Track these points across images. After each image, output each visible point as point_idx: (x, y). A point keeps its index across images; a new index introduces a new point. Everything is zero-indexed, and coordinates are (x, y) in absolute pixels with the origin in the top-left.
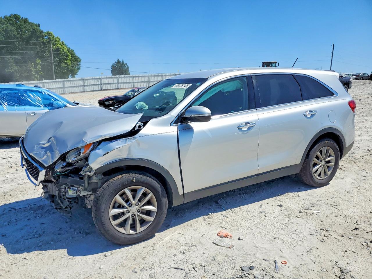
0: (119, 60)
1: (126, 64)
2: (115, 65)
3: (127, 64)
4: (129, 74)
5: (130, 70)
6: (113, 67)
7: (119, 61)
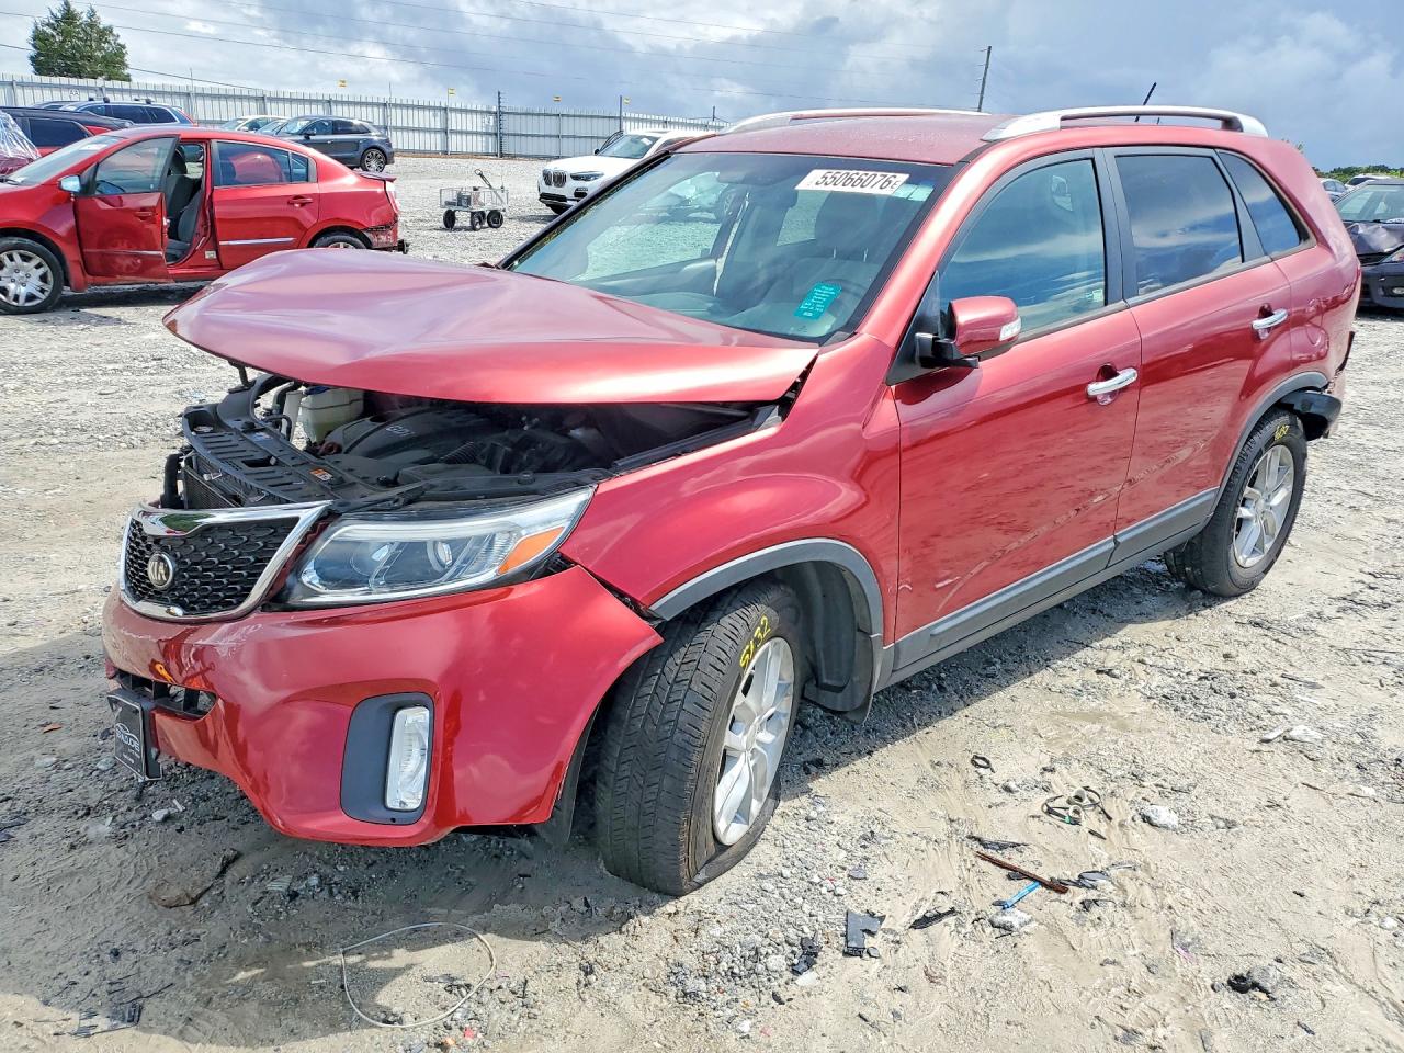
0: (73, 7)
1: (109, 30)
2: (49, 30)
3: (115, 32)
4: (127, 79)
5: (128, 59)
6: (39, 38)
7: (69, 16)
